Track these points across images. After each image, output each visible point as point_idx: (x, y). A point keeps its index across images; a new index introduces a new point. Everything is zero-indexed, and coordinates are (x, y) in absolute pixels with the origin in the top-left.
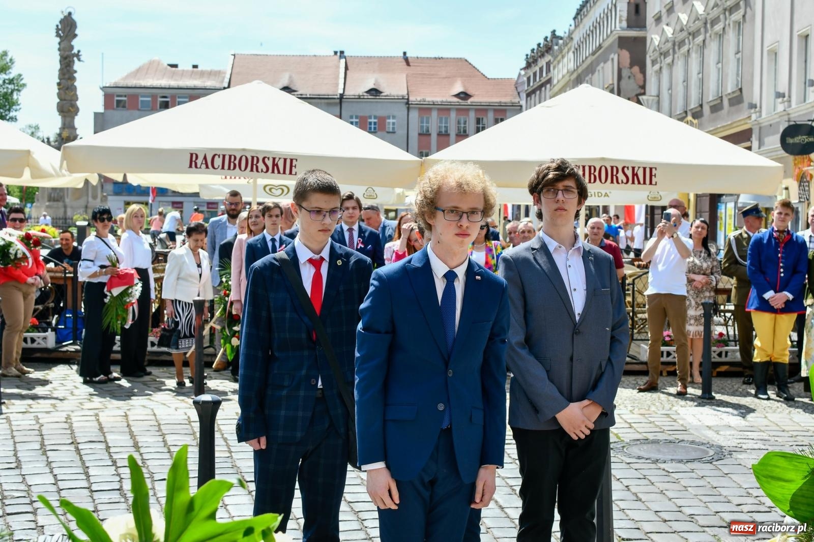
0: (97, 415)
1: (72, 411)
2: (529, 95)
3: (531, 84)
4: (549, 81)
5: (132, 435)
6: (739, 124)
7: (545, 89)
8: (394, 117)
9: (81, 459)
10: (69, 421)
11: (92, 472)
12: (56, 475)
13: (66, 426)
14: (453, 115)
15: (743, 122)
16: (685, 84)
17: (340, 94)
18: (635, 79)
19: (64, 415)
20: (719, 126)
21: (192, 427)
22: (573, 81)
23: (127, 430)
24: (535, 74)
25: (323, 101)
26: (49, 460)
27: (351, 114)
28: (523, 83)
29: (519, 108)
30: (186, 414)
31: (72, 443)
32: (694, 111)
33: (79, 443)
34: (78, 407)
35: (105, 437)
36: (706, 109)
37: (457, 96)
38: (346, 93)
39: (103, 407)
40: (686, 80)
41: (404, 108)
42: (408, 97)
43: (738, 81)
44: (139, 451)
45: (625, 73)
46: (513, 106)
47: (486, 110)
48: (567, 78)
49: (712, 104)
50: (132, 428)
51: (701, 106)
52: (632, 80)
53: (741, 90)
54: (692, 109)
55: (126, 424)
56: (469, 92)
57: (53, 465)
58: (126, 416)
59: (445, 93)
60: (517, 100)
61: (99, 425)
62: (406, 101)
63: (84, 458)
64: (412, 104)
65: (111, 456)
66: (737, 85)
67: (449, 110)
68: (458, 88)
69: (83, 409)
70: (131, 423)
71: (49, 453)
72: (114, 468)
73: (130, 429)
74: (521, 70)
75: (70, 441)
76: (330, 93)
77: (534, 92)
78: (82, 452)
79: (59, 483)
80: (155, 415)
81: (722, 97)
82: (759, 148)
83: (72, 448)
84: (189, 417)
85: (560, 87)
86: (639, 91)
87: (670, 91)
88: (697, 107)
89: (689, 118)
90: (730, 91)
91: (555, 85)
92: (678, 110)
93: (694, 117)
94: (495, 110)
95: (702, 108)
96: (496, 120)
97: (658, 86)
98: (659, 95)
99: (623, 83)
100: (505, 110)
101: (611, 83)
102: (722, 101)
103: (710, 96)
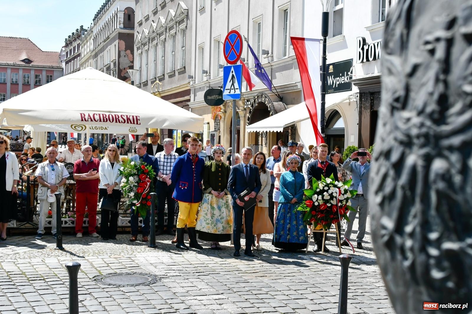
2: (67, 63)
3: (69, 56)
4: (79, 55)
6: (184, 86)
7: (77, 59)
14: (21, 72)
15: (186, 86)
16: (155, 62)
18: (128, 57)
20: (173, 87)
22: (93, 56)
24: (71, 51)
28: (64, 55)
29: (62, 70)
32: (160, 78)
36: (166, 76)
37: (23, 61)
40: (155, 60)
43: (183, 62)
45: (122, 53)
46: (57, 68)
47: (42, 70)
48: (89, 54)
49: (169, 74)
51: (164, 75)
52: (126, 58)
53: (185, 67)
54: (159, 77)
56: (31, 59)
59: (16, 59)
60: (60, 65)
66: (183, 65)
67: (18, 69)
68: (24, 56)
74: (63, 47)
77: (70, 61)
81: (175, 71)
82: (194, 101)
85: (86, 59)
86: (131, 64)
87: (147, 66)
88: (161, 76)
89: (157, 81)
90: (179, 68)
91: (83, 58)
92: (151, 76)
93: (160, 80)
94: (46, 70)
95: (164, 76)
96: (48, 76)
97: (140, 63)
98: (141, 68)
99: (121, 59)
100: (53, 71)
101: (114, 59)
102: (175, 73)
103: (168, 70)
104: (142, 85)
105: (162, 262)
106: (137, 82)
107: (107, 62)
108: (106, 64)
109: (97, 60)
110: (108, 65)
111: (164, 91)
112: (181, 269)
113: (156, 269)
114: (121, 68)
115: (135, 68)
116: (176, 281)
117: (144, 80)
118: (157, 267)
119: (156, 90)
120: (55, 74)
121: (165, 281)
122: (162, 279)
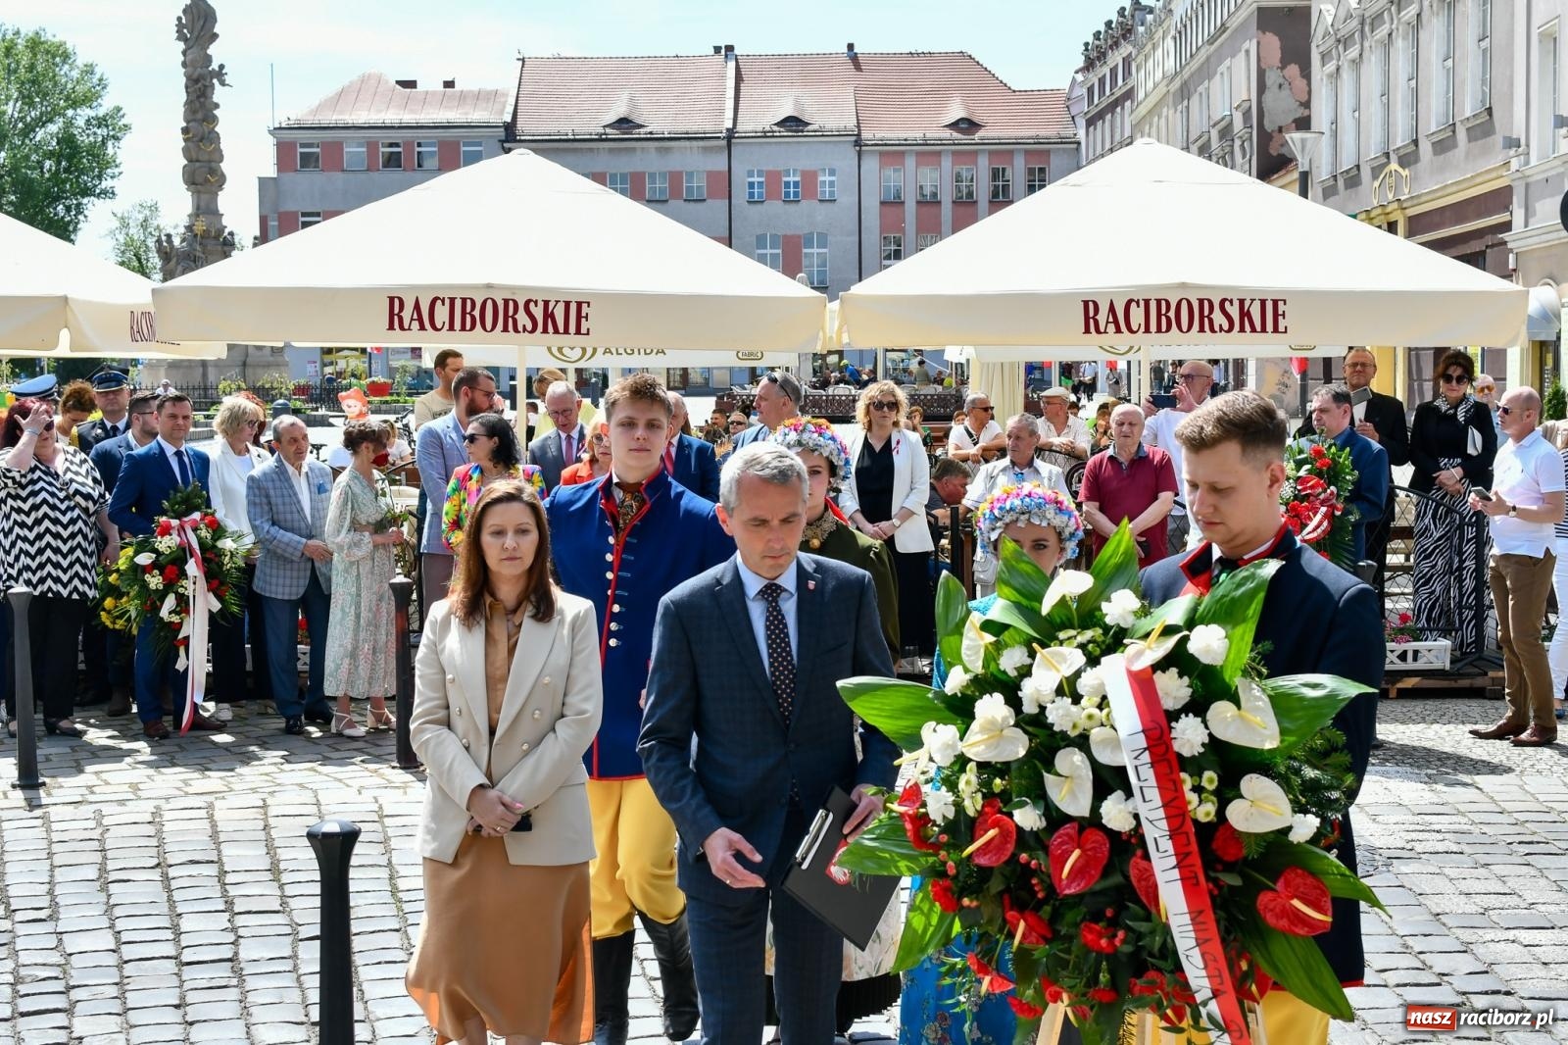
0: (210, 806)
1: (167, 799)
2: (1091, 123)
3: (1096, 101)
4: (1129, 95)
5: (271, 848)
6: (1487, 178)
7: (1123, 108)
8: (832, 172)
9: (170, 899)
10: (157, 820)
11: (185, 924)
12: (119, 932)
13: (150, 830)
14: (947, 162)
15: (1492, 175)
16: (1385, 99)
17: (728, 130)
18: (1290, 89)
19: (150, 806)
20: (1448, 184)
21: (384, 827)
22: (1174, 94)
23: (262, 835)
24: (1102, 81)
25: (695, 143)
26: (112, 902)
27: (751, 168)
28: (1080, 98)
29: (1075, 146)
30: (377, 801)
31: (158, 865)
32: (1402, 153)
33: (171, 866)
34: (178, 789)
35: (219, 851)
36: (1425, 147)
37: (954, 126)
38: (739, 128)
39: (226, 789)
40: (1386, 93)
41: (852, 153)
42: (859, 130)
43: (1483, 95)
44: (279, 880)
45: (1272, 77)
46: (1062, 143)
47: (1011, 153)
48: (1162, 89)
49: (1435, 139)
50: (273, 833)
51: (1416, 142)
52: (1286, 92)
53: (1490, 111)
54: (1398, 149)
55: (261, 825)
56: (976, 120)
57: (117, 911)
58: (265, 806)
59: (932, 123)
60: (1070, 132)
61: (212, 827)
62: (854, 138)
63: (177, 896)
64: (867, 145)
65: (226, 891)
66: (1483, 102)
67: (939, 154)
68: (956, 112)
69: (187, 794)
70: (272, 821)
71: (113, 888)
72: (227, 915)
73: (269, 833)
74: (1076, 72)
75: (155, 861)
76: (709, 127)
77: (1100, 115)
78: (174, 884)
79: (124, 948)
80: (318, 804)
81: (1454, 124)
82: (1526, 226)
83: (156, 875)
84: (381, 807)
85: (1151, 105)
86: (1301, 112)
87: (1357, 114)
88: (1408, 144)
89: (1394, 166)
90: (1468, 114)
91: (1141, 103)
92: (1373, 150)
93: (1403, 163)
94: (1027, 152)
95: (1417, 146)
96: (1031, 171)
97: (1334, 104)
98: (1335, 122)
99: (1268, 97)
100: (1048, 152)
101: (1246, 98)
102: (1454, 132)
103: (1432, 123)
104: (1341, 182)
105: (1397, 800)
106: (1322, 173)
107: (1220, 110)
108: (1216, 117)
109: (1188, 107)
110: (1223, 119)
111: (1418, 196)
112: (1466, 827)
113: (1376, 825)
114: (1269, 126)
115: (1315, 124)
116: (1446, 871)
117: (1346, 164)
118: (1379, 819)
119: (1390, 197)
120: (1055, 162)
121: (1404, 869)
122: (1394, 861)
